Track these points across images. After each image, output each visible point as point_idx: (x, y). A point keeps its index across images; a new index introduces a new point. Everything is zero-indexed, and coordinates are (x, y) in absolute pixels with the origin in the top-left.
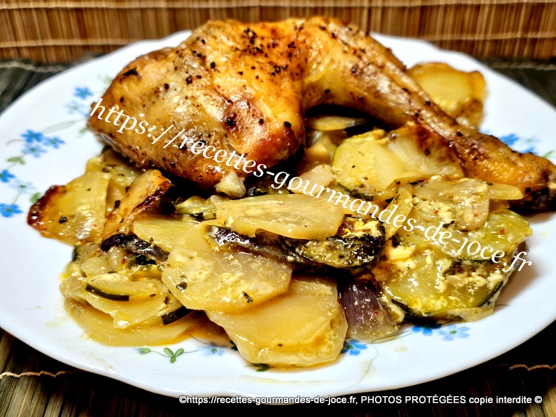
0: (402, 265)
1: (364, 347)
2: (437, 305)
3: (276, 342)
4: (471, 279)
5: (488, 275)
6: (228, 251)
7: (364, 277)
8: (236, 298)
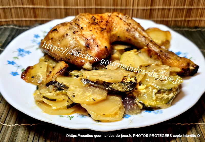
0: (142, 91)
1: (130, 116)
2: (153, 103)
3: (103, 113)
4: (163, 96)
5: (169, 95)
6: (87, 86)
7: (130, 95)
8: (90, 100)
